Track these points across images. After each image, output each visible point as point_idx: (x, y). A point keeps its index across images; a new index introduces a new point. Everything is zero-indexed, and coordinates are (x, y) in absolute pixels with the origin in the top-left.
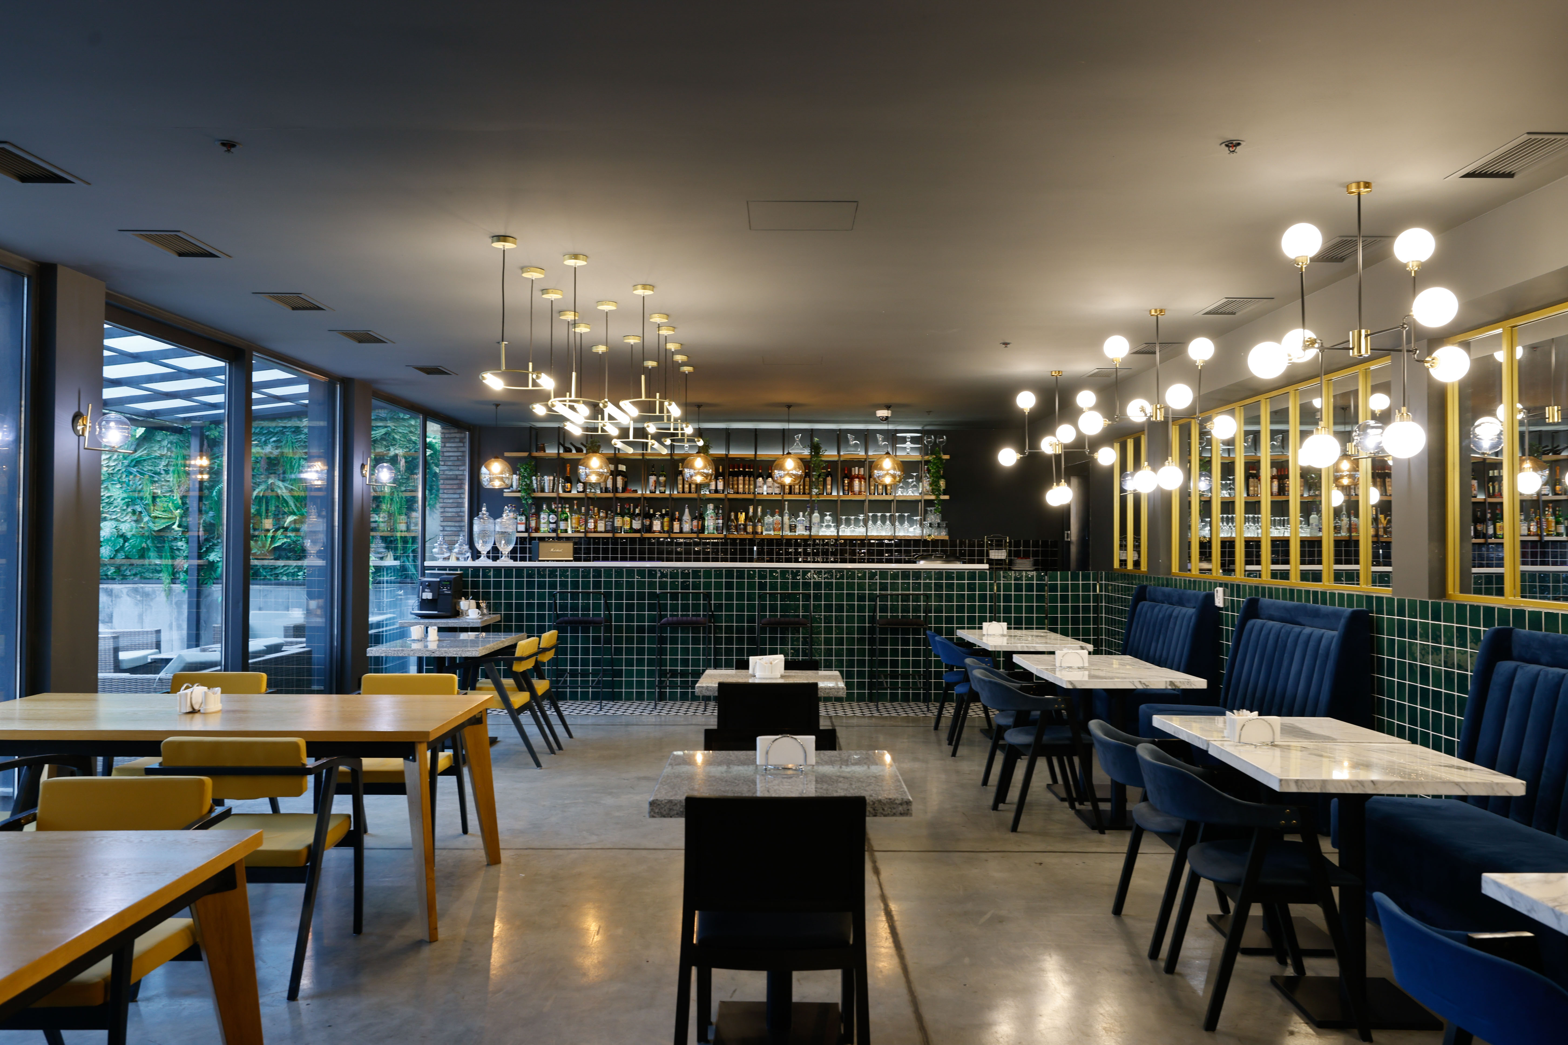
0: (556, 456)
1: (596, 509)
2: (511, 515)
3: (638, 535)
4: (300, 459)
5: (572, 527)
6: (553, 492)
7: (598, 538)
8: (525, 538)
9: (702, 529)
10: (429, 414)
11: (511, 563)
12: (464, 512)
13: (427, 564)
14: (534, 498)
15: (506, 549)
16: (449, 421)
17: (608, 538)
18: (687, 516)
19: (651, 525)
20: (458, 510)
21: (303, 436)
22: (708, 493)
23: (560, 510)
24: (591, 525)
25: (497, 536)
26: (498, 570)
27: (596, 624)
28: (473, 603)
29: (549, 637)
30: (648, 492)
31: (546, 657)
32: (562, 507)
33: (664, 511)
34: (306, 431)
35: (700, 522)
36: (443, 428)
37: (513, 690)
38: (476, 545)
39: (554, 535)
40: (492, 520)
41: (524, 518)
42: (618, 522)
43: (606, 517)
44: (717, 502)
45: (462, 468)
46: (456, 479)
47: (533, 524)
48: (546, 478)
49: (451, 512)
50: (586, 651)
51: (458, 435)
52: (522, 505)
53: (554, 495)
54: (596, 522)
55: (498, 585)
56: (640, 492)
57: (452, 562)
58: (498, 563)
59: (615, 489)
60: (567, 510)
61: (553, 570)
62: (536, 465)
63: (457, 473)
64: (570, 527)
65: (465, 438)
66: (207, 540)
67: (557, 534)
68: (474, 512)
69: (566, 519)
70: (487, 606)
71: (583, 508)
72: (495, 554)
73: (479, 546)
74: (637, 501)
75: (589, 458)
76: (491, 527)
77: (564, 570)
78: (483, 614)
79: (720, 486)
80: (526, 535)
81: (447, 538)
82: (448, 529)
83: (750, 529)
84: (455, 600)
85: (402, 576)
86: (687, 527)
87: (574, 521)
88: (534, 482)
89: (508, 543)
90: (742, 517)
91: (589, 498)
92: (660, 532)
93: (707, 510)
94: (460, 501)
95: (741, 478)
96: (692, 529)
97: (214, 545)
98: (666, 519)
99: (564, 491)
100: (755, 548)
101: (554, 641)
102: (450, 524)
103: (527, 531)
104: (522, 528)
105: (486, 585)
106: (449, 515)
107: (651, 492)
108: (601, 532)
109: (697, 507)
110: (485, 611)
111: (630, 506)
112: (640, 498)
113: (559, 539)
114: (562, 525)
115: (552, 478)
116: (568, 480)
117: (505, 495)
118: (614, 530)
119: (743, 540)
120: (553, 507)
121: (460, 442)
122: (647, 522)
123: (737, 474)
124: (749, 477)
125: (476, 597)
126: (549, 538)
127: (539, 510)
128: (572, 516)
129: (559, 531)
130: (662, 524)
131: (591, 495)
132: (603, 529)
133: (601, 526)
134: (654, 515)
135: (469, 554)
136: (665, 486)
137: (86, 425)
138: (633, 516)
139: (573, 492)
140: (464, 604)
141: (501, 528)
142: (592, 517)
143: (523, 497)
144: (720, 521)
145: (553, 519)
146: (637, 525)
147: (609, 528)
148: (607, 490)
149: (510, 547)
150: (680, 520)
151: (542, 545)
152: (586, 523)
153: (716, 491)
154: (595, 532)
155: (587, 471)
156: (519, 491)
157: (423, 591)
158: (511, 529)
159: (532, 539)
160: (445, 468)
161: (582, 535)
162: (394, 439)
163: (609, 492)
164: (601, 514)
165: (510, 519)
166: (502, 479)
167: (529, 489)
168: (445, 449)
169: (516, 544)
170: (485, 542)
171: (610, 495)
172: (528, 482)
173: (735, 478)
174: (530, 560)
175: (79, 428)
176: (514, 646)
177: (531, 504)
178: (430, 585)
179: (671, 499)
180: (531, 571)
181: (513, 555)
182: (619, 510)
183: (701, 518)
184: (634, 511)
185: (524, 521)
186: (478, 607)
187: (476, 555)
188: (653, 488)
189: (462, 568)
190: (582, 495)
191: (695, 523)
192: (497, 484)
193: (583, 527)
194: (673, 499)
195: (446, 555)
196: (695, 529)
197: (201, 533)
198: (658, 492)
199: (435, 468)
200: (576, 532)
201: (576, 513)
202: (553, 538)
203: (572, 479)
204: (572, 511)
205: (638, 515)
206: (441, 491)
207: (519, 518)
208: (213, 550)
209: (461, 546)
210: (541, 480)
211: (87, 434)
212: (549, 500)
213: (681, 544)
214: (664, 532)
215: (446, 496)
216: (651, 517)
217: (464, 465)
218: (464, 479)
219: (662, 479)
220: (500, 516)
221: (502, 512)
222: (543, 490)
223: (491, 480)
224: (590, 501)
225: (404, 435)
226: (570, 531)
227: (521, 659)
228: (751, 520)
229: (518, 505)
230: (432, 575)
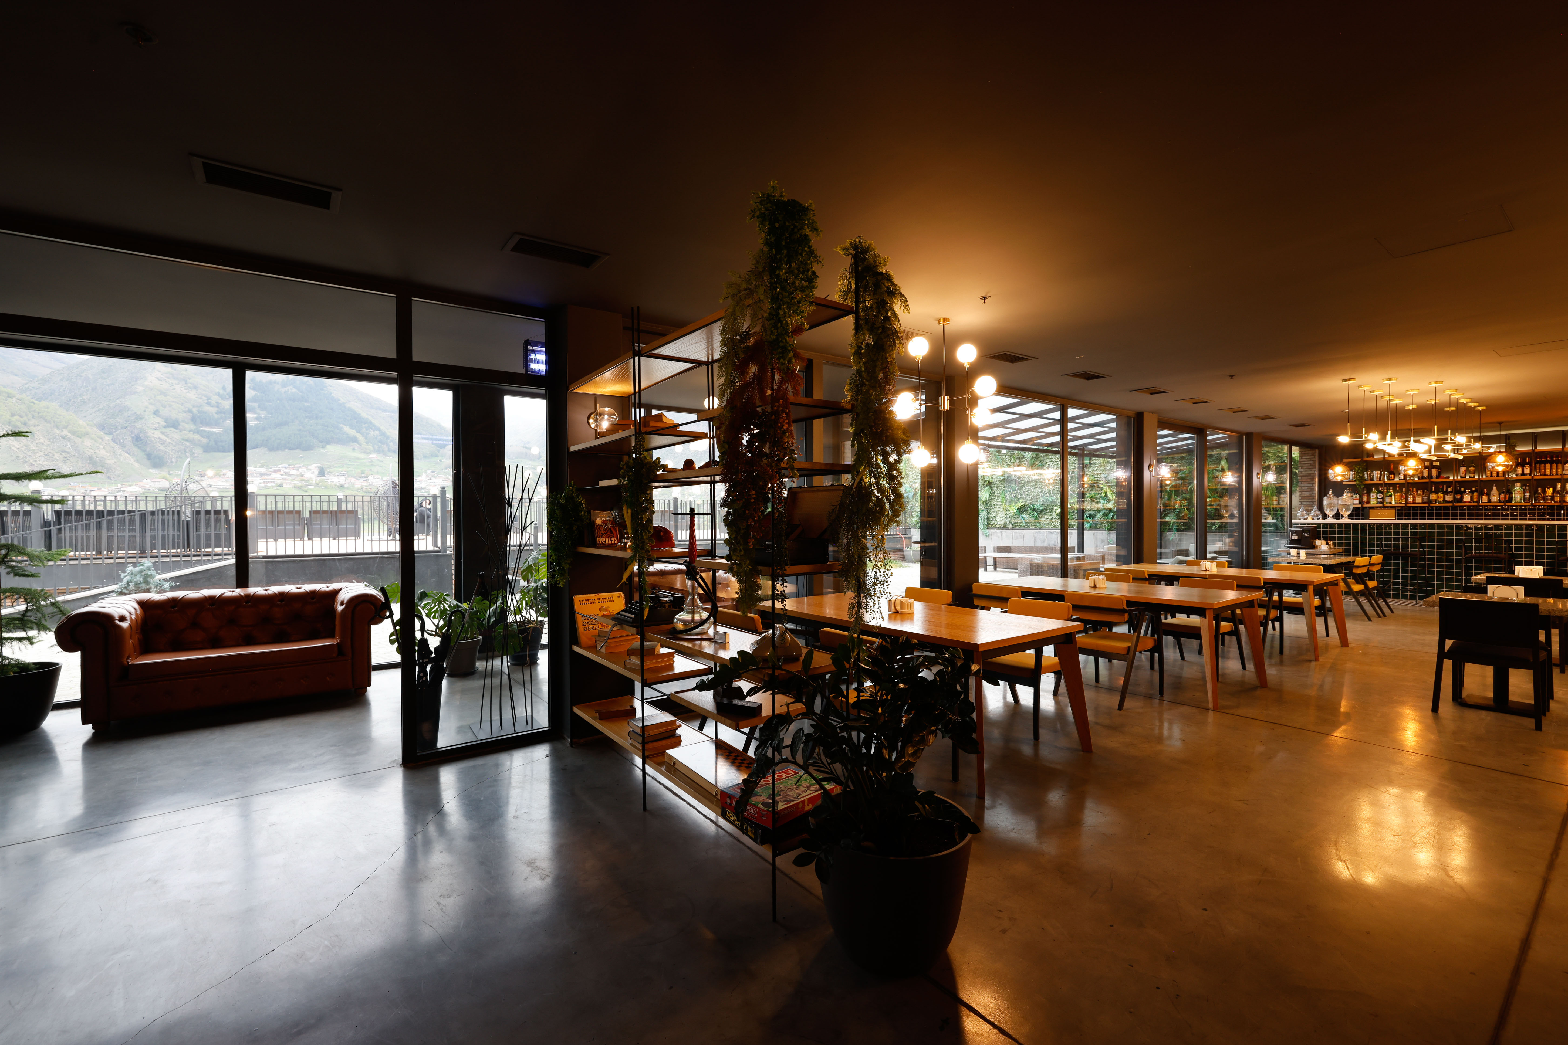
0: (1383, 459)
1: (1415, 489)
2: (1349, 494)
3: (1451, 504)
4: (1213, 470)
5: (1395, 501)
6: (1380, 480)
7: (1417, 507)
8: (1359, 508)
9: (1510, 500)
10: (1291, 443)
11: (1350, 521)
12: (1315, 494)
13: (1293, 521)
14: (1365, 485)
15: (1346, 513)
16: (1304, 445)
17: (1425, 507)
18: (1495, 491)
19: (1462, 498)
20: (1311, 493)
21: (1214, 459)
22: (1514, 476)
23: (1385, 490)
24: (1411, 499)
25: (1340, 507)
26: (1340, 525)
27: (1413, 556)
28: (1324, 542)
29: (1377, 558)
30: (1459, 478)
31: (1376, 569)
32: (1387, 489)
33: (1474, 489)
34: (1216, 456)
35: (1507, 496)
36: (1300, 448)
37: (1353, 584)
38: (1326, 511)
39: (1381, 505)
40: (1336, 498)
41: (1358, 496)
42: (1433, 496)
43: (1423, 494)
44: (1524, 483)
45: (1314, 470)
46: (1310, 476)
47: (1365, 499)
48: (1375, 473)
49: (1306, 494)
50: (1405, 571)
51: (1310, 452)
52: (1357, 489)
53: (1381, 482)
54: (1414, 497)
55: (1340, 533)
56: (1451, 478)
57: (1310, 520)
58: (1340, 521)
59: (1430, 476)
60: (1391, 490)
61: (1380, 526)
62: (1367, 465)
63: (1310, 472)
64: (1393, 501)
65: (1316, 452)
66: (1164, 511)
67: (1383, 505)
68: (1323, 493)
69: (1391, 496)
70: (1333, 544)
71: (1404, 489)
72: (1338, 515)
73: (1328, 512)
74: (1449, 484)
75: (1407, 461)
76: (1336, 502)
77: (1388, 525)
78: (1330, 548)
79: (1527, 470)
80: (1360, 506)
81: (1306, 508)
82: (1305, 503)
83: (1557, 499)
84: (1312, 540)
85: (1276, 529)
86: (1494, 499)
87: (1396, 497)
88: (1366, 475)
89: (1347, 510)
90: (1550, 491)
91: (1408, 483)
92: (1470, 502)
93: (1515, 487)
94: (1312, 488)
95: (1548, 465)
96: (1499, 500)
97: (1168, 513)
98: (1475, 494)
99: (1389, 479)
100: (1562, 512)
101: (1380, 560)
102: (1305, 500)
103: (1360, 503)
104: (1357, 502)
105: (1333, 533)
106: (1305, 495)
107: (1461, 477)
108: (1419, 503)
109: (1505, 485)
110: (1332, 547)
111: (1443, 487)
112: (1452, 482)
113: (1385, 507)
114: (1388, 500)
115: (1379, 472)
116: (1391, 473)
117: (1344, 483)
118: (1430, 501)
119: (1552, 507)
120: (1380, 489)
121: (1312, 455)
122: (1459, 496)
123: (1545, 462)
124: (1557, 464)
125: (1326, 539)
126: (1377, 507)
127: (1369, 492)
128: (1395, 494)
129: (1385, 503)
130: (1472, 498)
131: (1411, 481)
132: (1420, 501)
133: (1419, 499)
134: (1465, 492)
135: (1320, 516)
136: (1474, 473)
137: (1153, 469)
138: (1446, 493)
139: (1395, 480)
140: (1318, 542)
141: (1342, 502)
142: (1411, 494)
143: (1358, 484)
144: (1528, 494)
145: (1380, 495)
146: (1449, 498)
147: (1425, 500)
148: (1423, 478)
149: (1349, 513)
150: (1488, 494)
151: (1371, 511)
152: (1406, 498)
153: (1523, 474)
154: (1413, 503)
155: (1406, 468)
156: (1355, 481)
157: (1292, 535)
158: (1349, 502)
159: (1364, 508)
160: (1302, 470)
161: (1404, 505)
162: (1268, 456)
163: (1426, 478)
164: (1419, 492)
165: (1349, 497)
166: (1343, 476)
167: (1362, 479)
168: (1302, 460)
169: (1353, 511)
170: (1331, 510)
171: (1427, 480)
172: (1361, 475)
173: (1543, 465)
174: (1363, 519)
175: (1151, 469)
176: (1354, 562)
177: (1364, 488)
178: (1296, 532)
179: (1480, 481)
180: (1363, 526)
181: (1350, 516)
182: (1433, 489)
183: (1509, 492)
184: (1447, 489)
185: (1358, 498)
186: (1327, 544)
187: (1325, 516)
188: (1464, 475)
189: (1316, 524)
190: (1404, 481)
191: (1502, 496)
192: (1339, 479)
193: (1404, 500)
194: (1482, 481)
195: (1306, 517)
196: (1502, 500)
197: (1162, 508)
198: (1468, 477)
199: (1295, 470)
200: (1397, 503)
201: (1398, 492)
202: (1380, 507)
203: (1395, 471)
204: (1395, 491)
205: (1450, 492)
206: (1300, 483)
207: (1354, 496)
208: (1168, 516)
209: (1315, 511)
210: (1370, 474)
211: (1153, 471)
212: (1377, 486)
213: (1490, 509)
214: (1474, 502)
215: (1303, 485)
216: (1462, 493)
217: (1315, 468)
218: (1315, 476)
219: (1472, 469)
220: (1342, 495)
221: (1343, 493)
222: (1372, 479)
223: (1335, 476)
224: (1410, 485)
225: (1274, 454)
226: (1393, 503)
227: (1358, 567)
228: (1558, 492)
229: (1353, 489)
230: (1294, 527)
